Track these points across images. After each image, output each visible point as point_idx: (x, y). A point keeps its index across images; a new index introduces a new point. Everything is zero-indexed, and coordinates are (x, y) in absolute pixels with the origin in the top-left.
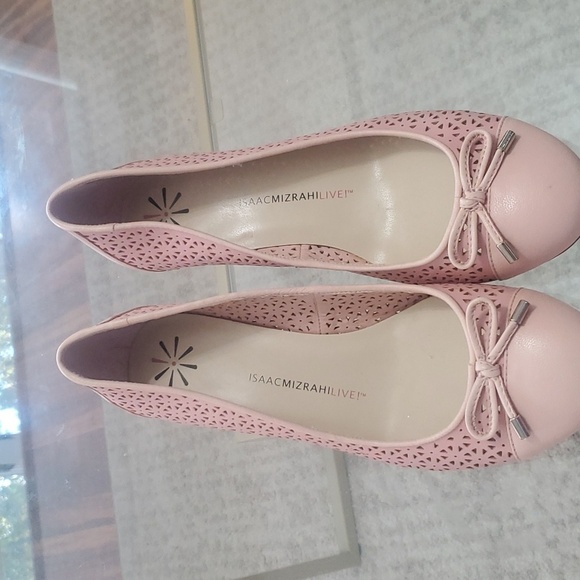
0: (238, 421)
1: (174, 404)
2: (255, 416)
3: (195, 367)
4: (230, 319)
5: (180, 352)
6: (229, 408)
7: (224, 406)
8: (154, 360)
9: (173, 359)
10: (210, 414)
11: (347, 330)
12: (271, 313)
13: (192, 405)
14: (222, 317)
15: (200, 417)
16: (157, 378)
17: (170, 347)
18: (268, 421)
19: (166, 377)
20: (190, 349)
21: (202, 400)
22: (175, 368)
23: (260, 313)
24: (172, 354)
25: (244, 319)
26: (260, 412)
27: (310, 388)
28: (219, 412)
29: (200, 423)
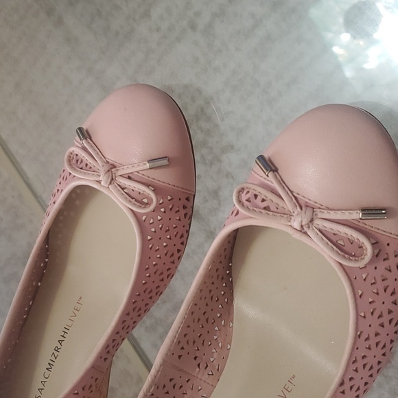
11: (225, 359)
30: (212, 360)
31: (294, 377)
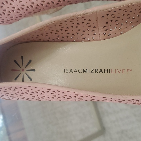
0: (62, 95)
1: (24, 91)
2: (72, 91)
3: (34, 70)
4: (48, 41)
5: (25, 63)
6: (56, 89)
7: (52, 89)
8: (13, 70)
9: (22, 68)
10: (45, 94)
11: (116, 35)
12: (71, 33)
13: (35, 90)
14: (44, 41)
15: (40, 96)
16: (16, 79)
17: (20, 63)
18: (80, 93)
19: (20, 78)
20: (30, 61)
21: (39, 86)
22: (24, 73)
23: (65, 34)
24: (21, 66)
25: (56, 40)
26: (74, 89)
27: (98, 71)
28: (50, 92)
29: (41, 99)
30: (111, 30)
31: (131, 70)
